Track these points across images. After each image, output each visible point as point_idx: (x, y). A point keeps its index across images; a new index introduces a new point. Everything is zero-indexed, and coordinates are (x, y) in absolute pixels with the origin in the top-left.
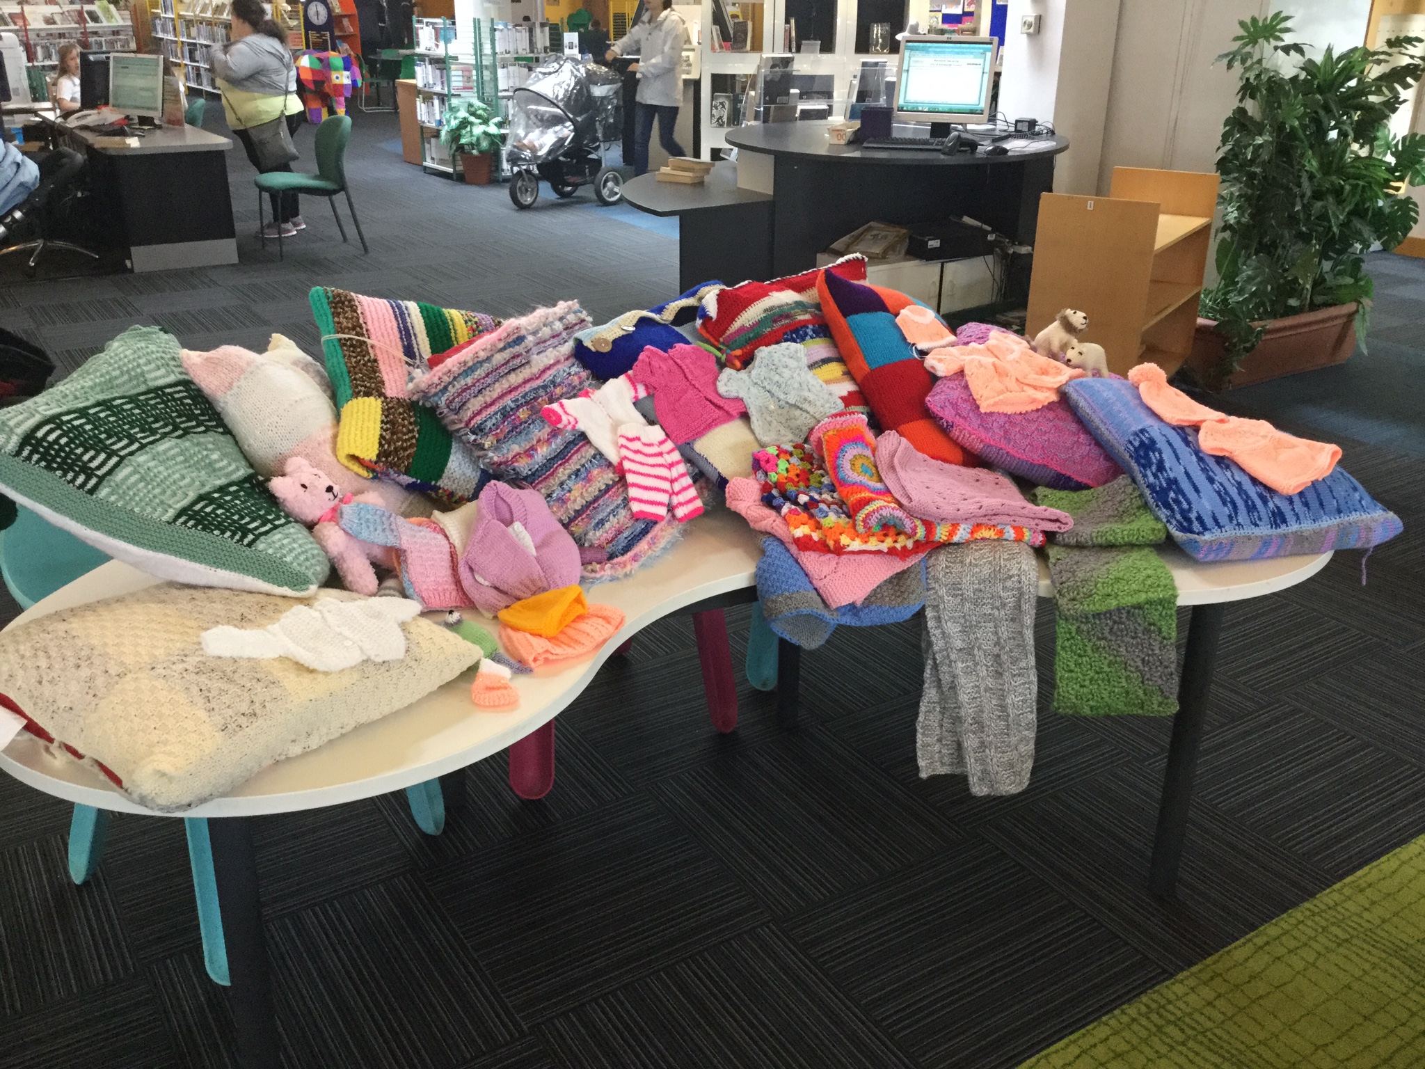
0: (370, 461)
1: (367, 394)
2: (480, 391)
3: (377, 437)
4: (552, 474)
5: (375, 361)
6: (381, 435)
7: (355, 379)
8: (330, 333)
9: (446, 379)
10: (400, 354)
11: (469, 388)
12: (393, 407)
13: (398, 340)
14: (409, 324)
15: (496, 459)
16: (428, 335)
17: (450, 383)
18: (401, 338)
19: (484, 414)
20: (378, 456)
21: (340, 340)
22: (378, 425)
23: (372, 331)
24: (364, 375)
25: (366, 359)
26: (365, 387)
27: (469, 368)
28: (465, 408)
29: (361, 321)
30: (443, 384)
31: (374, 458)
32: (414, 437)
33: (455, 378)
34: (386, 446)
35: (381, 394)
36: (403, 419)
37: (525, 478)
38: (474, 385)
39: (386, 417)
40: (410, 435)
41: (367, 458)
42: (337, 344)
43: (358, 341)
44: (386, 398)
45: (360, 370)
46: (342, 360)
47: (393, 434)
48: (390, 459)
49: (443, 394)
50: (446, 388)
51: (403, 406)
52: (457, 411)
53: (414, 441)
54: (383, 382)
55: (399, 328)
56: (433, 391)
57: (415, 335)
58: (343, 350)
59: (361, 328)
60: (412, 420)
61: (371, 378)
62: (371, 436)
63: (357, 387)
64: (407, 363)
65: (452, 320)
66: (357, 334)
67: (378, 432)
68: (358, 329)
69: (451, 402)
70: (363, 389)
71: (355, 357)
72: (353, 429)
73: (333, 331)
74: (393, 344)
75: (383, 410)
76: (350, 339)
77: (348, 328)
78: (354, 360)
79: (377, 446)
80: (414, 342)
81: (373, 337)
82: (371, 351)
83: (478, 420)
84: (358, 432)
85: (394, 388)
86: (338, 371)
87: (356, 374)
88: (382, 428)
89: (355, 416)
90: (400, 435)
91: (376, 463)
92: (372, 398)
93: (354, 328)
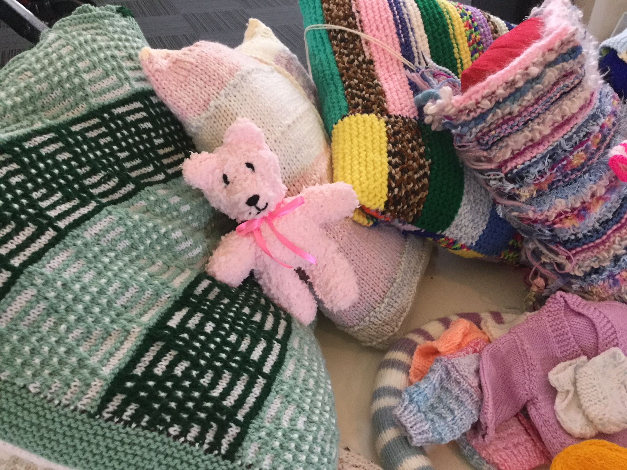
0: (377, 211)
1: (367, 110)
2: (526, 124)
3: (386, 176)
4: (603, 243)
5: (371, 62)
6: (390, 174)
7: (350, 86)
8: (317, 21)
9: (486, 104)
10: (398, 55)
11: (513, 119)
12: (399, 132)
13: (395, 36)
14: (405, 16)
15: (531, 215)
16: (426, 31)
17: (490, 110)
18: (398, 34)
19: (528, 156)
20: (387, 204)
21: (329, 31)
22: (385, 159)
23: (366, 22)
24: (361, 81)
25: (360, 59)
26: (364, 98)
27: (518, 90)
28: (501, 144)
29: (354, 10)
30: (479, 111)
31: (382, 208)
32: (425, 173)
33: (498, 104)
34: (396, 190)
35: (383, 112)
36: (413, 149)
37: (565, 243)
38: (520, 114)
39: (394, 145)
40: (422, 172)
41: (374, 208)
42: (325, 36)
43: (350, 34)
44: (390, 116)
45: (355, 72)
46: (331, 57)
47: (403, 171)
48: (399, 207)
49: (476, 125)
50: (483, 117)
51: (409, 129)
52: (489, 147)
53: (426, 181)
54: (382, 93)
55: (395, 20)
56: (464, 118)
57: (412, 29)
58: (332, 45)
59: (354, 18)
60: (422, 150)
61: (369, 87)
62: (378, 175)
63: (353, 97)
64: (405, 66)
65: (448, 13)
66: (349, 26)
67: (386, 169)
68: (351, 19)
69: (484, 135)
70: (360, 101)
71: (348, 55)
72: (356, 162)
73: (321, 18)
74: (390, 41)
75: (388, 135)
76: (341, 31)
77: (339, 17)
78: (346, 59)
79: (386, 189)
80: (412, 39)
81: (367, 30)
82: (365, 48)
83: (519, 163)
84: (363, 168)
85: (397, 103)
86: (327, 72)
87: (350, 78)
88: (390, 163)
89: (355, 141)
90: (411, 173)
91: (383, 213)
92: (373, 115)
93: (345, 18)
